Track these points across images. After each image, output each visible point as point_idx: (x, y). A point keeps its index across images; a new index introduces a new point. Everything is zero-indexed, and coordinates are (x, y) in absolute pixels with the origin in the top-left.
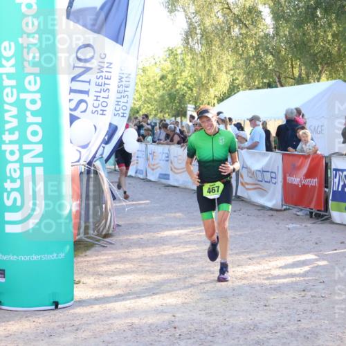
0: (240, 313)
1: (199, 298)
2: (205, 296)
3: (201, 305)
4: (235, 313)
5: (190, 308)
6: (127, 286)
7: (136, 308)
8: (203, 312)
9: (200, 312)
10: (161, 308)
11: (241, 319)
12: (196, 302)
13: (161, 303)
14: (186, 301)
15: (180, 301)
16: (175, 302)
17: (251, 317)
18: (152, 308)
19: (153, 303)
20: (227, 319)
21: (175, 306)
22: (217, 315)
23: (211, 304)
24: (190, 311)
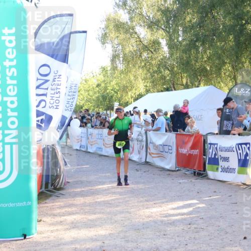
0: (148, 240)
1: (120, 230)
2: (125, 229)
3: (122, 235)
4: (144, 240)
5: (115, 237)
6: (72, 223)
7: (79, 238)
8: (123, 240)
9: (121, 240)
10: (95, 237)
11: (149, 244)
12: (118, 233)
13: (94, 234)
14: (112, 232)
15: (108, 232)
16: (104, 233)
17: (154, 243)
18: (89, 237)
19: (90, 234)
20: (139, 244)
21: (105, 235)
22: (132, 242)
23: (128, 234)
24: (115, 239)
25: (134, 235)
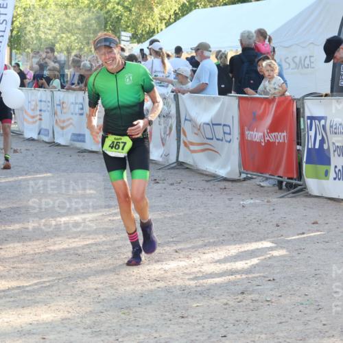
0: (143, 330)
1: (88, 310)
2: (98, 308)
4: (135, 330)
5: (72, 326)
8: (89, 330)
9: (84, 331)
10: (29, 327)
12: (82, 317)
13: (30, 321)
14: (69, 315)
15: (60, 315)
16: (52, 318)
17: (155, 335)
18: (16, 328)
19: (19, 321)
20: (120, 340)
21: (50, 323)
22: (107, 334)
23: (103, 319)
24: (71, 330)
25: (115, 321)
